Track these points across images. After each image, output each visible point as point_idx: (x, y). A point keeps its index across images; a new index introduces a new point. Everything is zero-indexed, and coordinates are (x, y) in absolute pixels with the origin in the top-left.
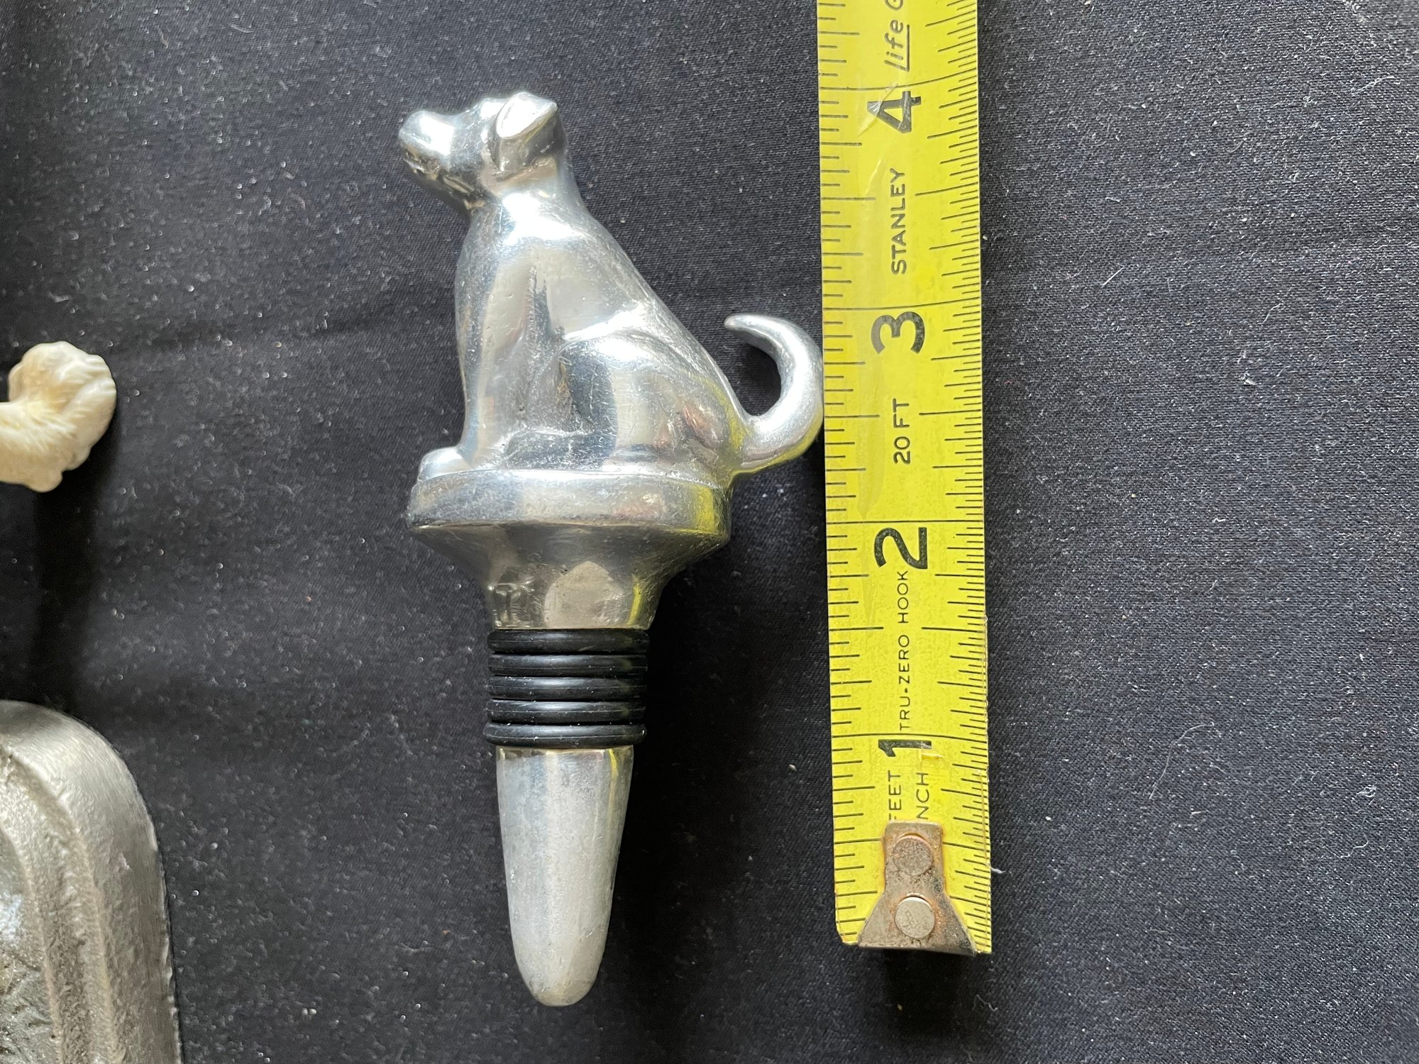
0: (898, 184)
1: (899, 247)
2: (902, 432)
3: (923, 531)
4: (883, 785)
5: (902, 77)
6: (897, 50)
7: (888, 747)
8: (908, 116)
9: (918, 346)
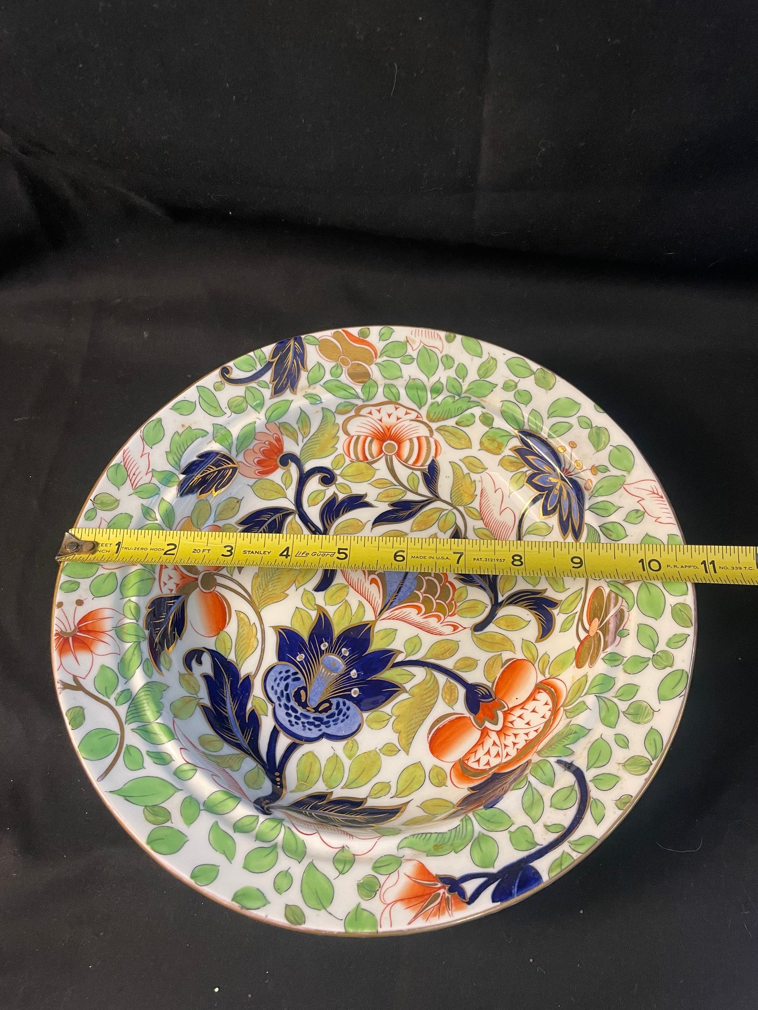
0: (267, 553)
1: (250, 552)
2: (202, 551)
3: (174, 554)
4: (109, 542)
5: (294, 554)
6: (301, 554)
7: (119, 544)
8: (284, 555)
9: (223, 555)
